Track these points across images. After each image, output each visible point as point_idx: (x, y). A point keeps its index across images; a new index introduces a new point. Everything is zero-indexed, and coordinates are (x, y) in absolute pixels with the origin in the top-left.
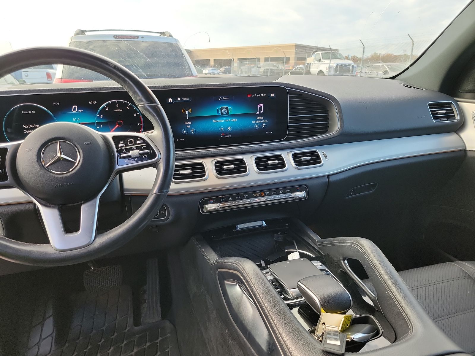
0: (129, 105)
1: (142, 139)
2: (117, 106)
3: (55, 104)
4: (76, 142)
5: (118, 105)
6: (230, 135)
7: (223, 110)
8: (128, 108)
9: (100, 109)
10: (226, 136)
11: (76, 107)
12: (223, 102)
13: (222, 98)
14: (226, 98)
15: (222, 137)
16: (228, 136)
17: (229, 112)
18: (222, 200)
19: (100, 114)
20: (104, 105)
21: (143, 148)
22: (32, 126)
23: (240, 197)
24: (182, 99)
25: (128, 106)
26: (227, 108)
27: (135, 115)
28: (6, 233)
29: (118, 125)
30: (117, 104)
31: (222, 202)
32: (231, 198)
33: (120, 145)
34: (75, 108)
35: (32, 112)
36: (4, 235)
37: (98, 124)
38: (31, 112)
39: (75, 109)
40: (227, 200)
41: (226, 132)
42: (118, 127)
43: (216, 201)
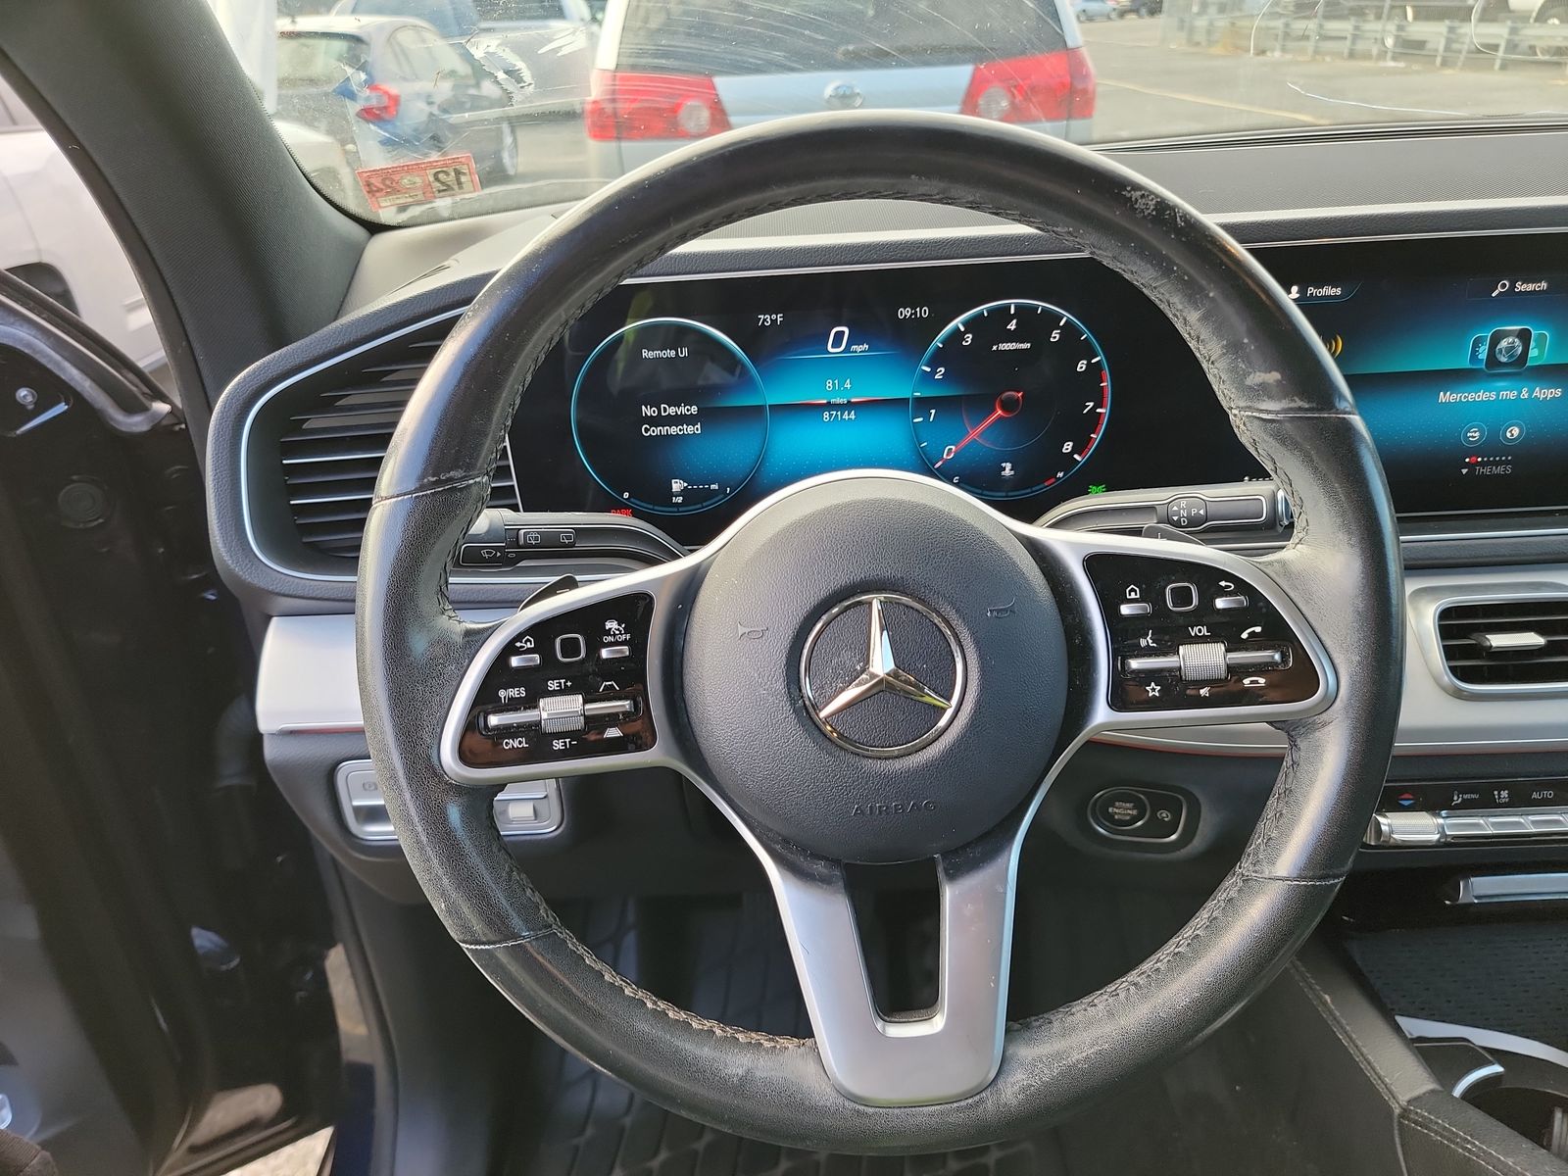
0: (1061, 324)
1: (1242, 587)
2: (1012, 326)
3: (766, 319)
4: (953, 604)
5: (1014, 321)
6: (1507, 463)
7: (1504, 344)
8: (1056, 336)
9: (938, 342)
10: (1487, 471)
11: (843, 332)
12: (1515, 304)
13: (1513, 286)
14: (1530, 287)
15: (1464, 471)
16: (1500, 470)
17: (1533, 353)
18: (1457, 800)
19: (934, 363)
20: (958, 322)
21: (1244, 635)
22: (672, 411)
23: (1549, 794)
24: (1311, 290)
25: (1058, 328)
26: (1524, 336)
27: (1082, 366)
28: (568, 822)
29: (1003, 408)
30: (1012, 318)
31: (1458, 807)
32: (1504, 794)
33: (1125, 610)
34: (841, 334)
35: (677, 353)
36: (563, 826)
37: (923, 404)
38: (673, 353)
39: (837, 342)
40: (1485, 803)
41: (1492, 447)
42: (1000, 418)
43: (1432, 803)
